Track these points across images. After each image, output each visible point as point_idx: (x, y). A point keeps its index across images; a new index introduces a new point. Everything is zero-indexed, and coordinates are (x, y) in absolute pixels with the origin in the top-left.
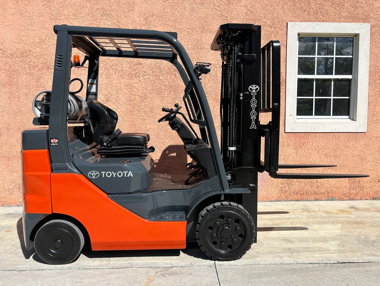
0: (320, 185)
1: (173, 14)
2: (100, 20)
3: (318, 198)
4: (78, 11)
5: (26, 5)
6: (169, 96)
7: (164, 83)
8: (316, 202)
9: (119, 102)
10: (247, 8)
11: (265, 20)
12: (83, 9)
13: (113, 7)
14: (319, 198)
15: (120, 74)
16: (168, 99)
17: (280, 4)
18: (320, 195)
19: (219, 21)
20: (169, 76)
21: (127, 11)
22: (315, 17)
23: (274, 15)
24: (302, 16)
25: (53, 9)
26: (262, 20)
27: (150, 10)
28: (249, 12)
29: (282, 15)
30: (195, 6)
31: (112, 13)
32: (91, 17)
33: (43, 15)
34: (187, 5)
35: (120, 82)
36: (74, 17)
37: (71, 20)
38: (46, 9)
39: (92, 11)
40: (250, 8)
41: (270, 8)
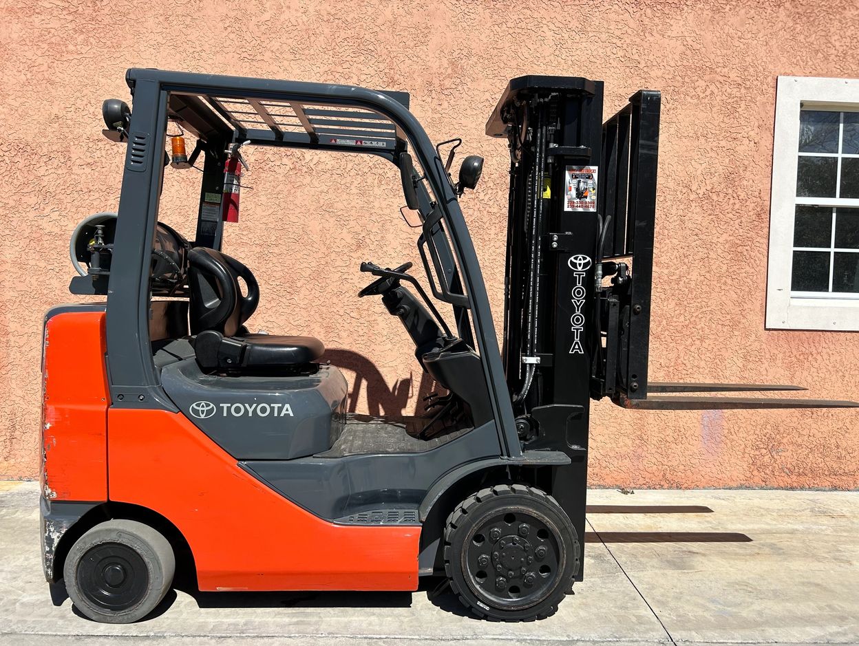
0: (844, 453)
1: (515, 53)
2: (351, 63)
3: (838, 483)
4: (303, 41)
5: (187, 25)
6: (500, 237)
7: (488, 208)
8: (835, 492)
9: (385, 249)
10: (685, 43)
11: (726, 70)
12: (313, 38)
13: (381, 36)
14: (841, 483)
15: (390, 187)
16: (497, 246)
17: (760, 35)
18: (843, 478)
19: (619, 72)
20: (500, 193)
21: (412, 44)
22: (839, 67)
23: (747, 59)
24: (810, 63)
25: (248, 37)
26: (718, 70)
27: (463, 42)
28: (688, 52)
29: (764, 60)
30: (566, 36)
31: (379, 49)
32: (331, 57)
33: (225, 50)
34: (549, 34)
35: (391, 203)
36: (292, 57)
37: (286, 63)
38: (232, 36)
39: (334, 44)
40: (690, 43)
41: (737, 44)
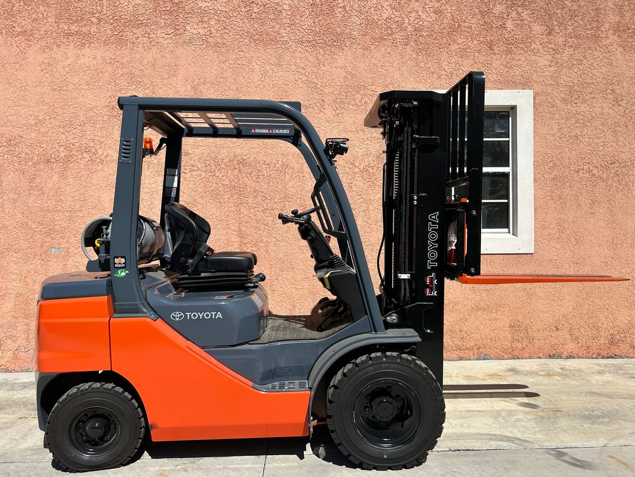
0: (465, 335)
1: (235, 80)
2: (127, 90)
3: (462, 355)
4: (94, 77)
5: (17, 69)
6: (231, 200)
7: (222, 182)
8: (460, 362)
9: (153, 210)
10: (346, 70)
11: (374, 87)
12: (100, 75)
13: (146, 72)
14: (465, 355)
15: (155, 170)
16: (230, 206)
17: (395, 64)
18: (465, 351)
19: (304, 90)
20: (230, 171)
21: (167, 77)
22: (448, 82)
23: (388, 79)
24: (429, 81)
25: (57, 75)
26: (369, 87)
27: (202, 74)
28: (349, 76)
29: (399, 79)
30: (268, 68)
31: (144, 80)
32: (113, 87)
33: (43, 84)
34: (257, 67)
35: (157, 180)
36: (87, 87)
37: (83, 91)
38: (47, 75)
39: (115, 78)
40: (350, 70)
41: (380, 70)
